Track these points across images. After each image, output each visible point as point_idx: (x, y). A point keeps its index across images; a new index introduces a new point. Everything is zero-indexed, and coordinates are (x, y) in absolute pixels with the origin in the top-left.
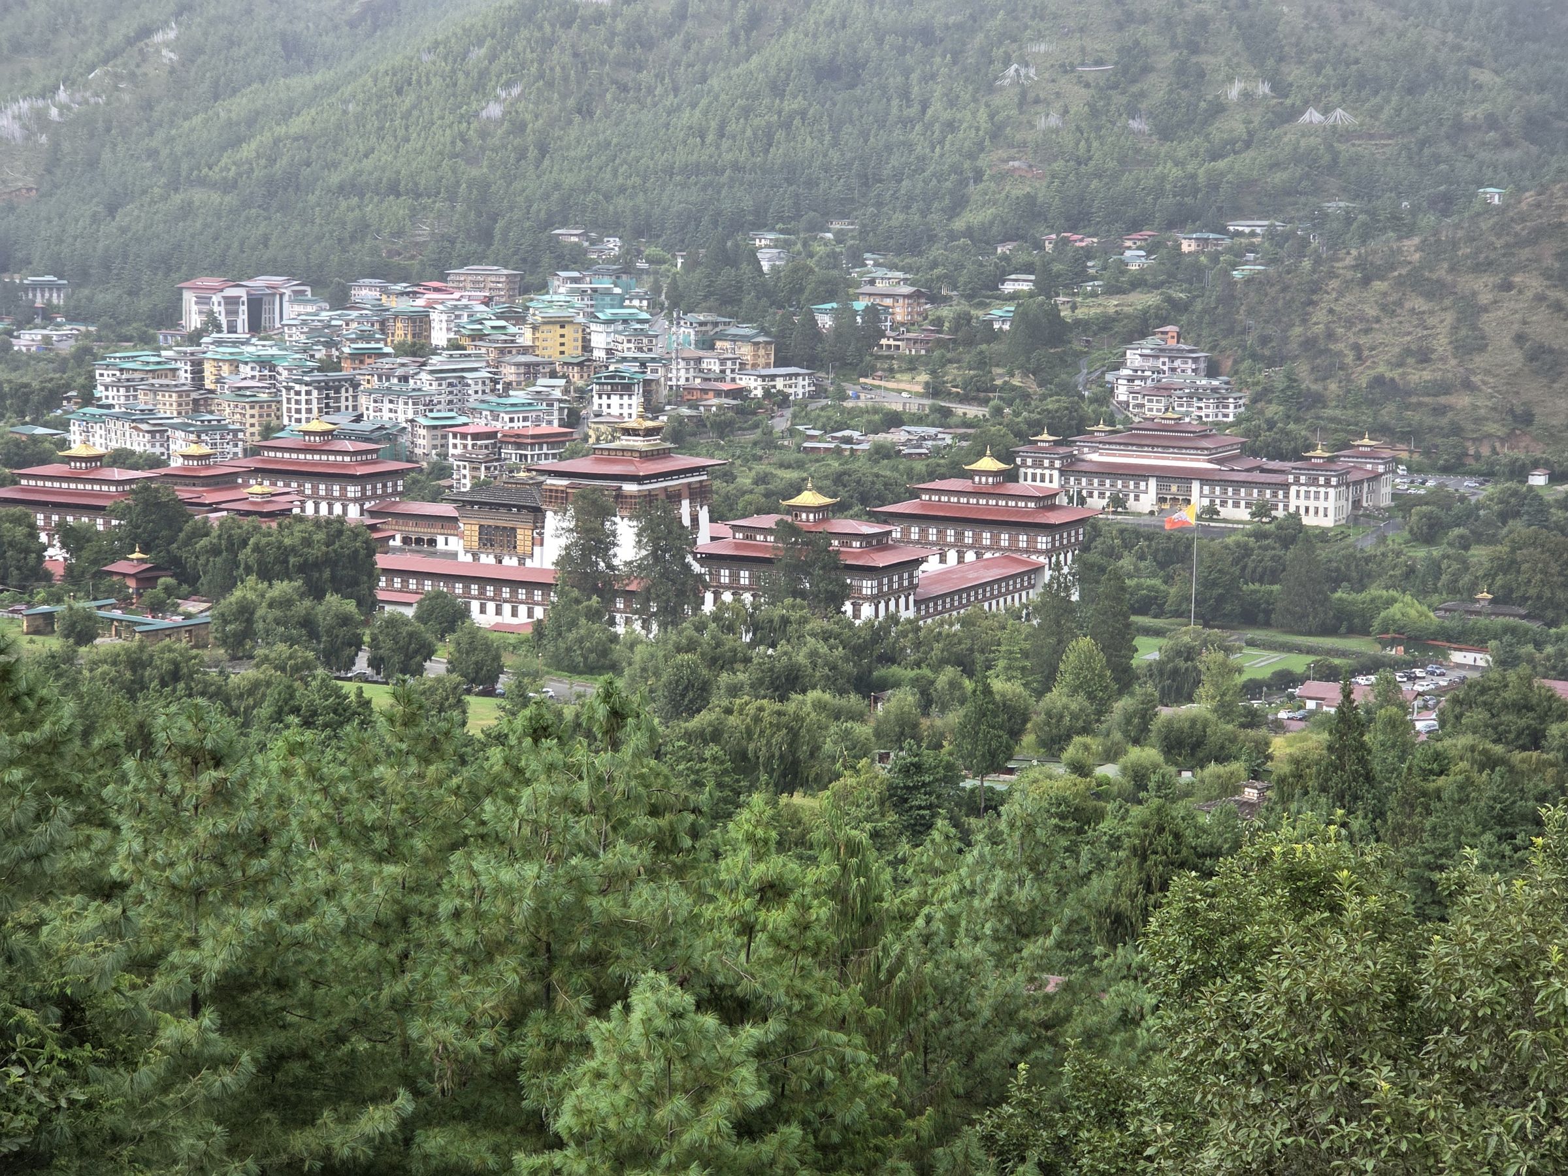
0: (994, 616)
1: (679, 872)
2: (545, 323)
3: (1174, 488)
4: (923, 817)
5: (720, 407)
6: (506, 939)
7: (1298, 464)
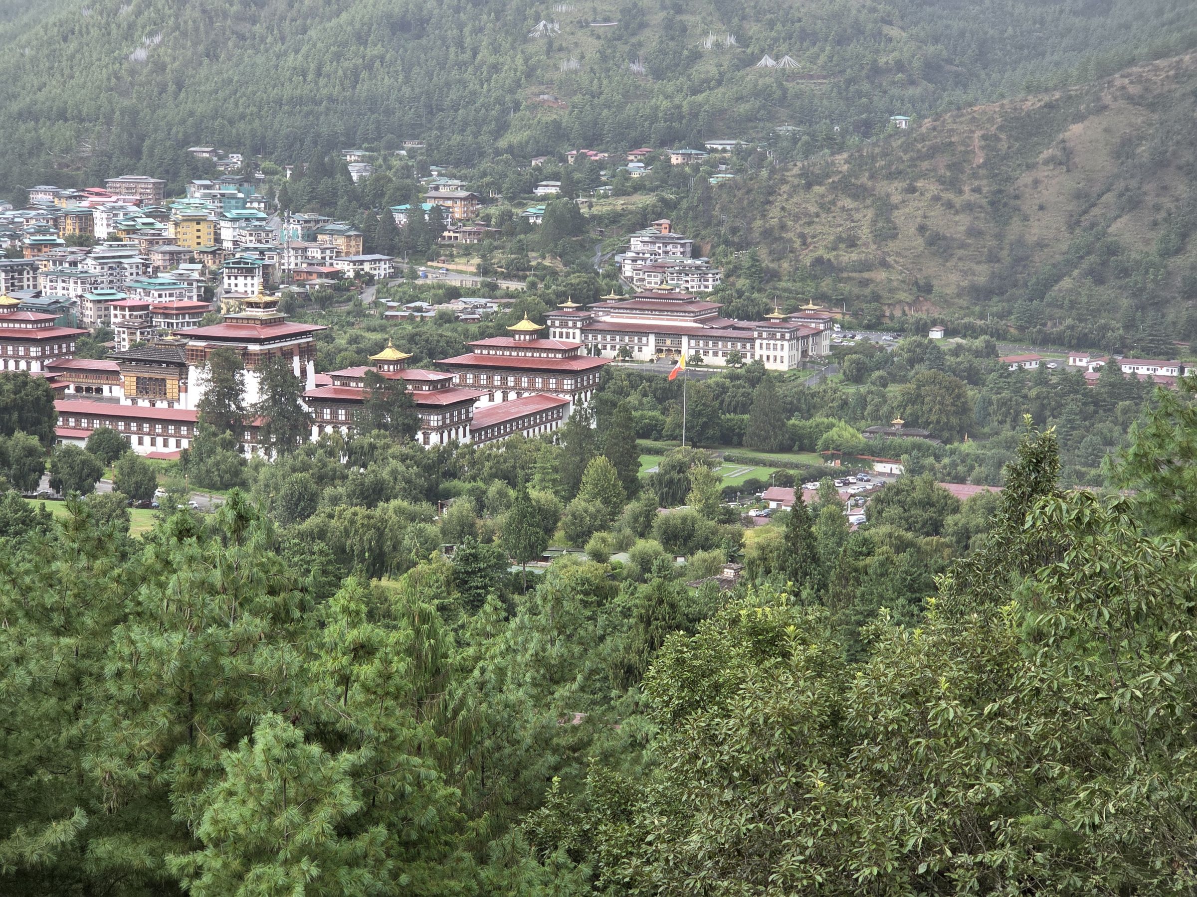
0: (532, 441)
1: (291, 637)
2: (184, 221)
3: (668, 342)
4: (479, 595)
5: (321, 286)
6: (158, 692)
7: (761, 323)
